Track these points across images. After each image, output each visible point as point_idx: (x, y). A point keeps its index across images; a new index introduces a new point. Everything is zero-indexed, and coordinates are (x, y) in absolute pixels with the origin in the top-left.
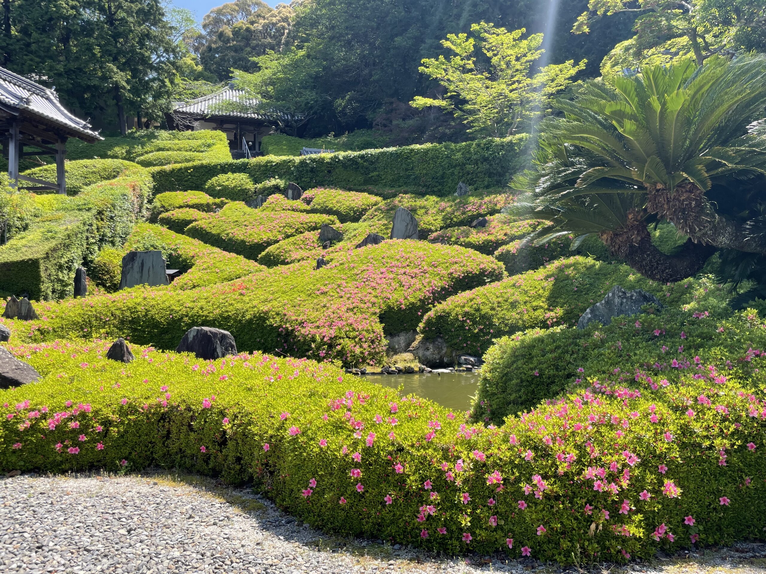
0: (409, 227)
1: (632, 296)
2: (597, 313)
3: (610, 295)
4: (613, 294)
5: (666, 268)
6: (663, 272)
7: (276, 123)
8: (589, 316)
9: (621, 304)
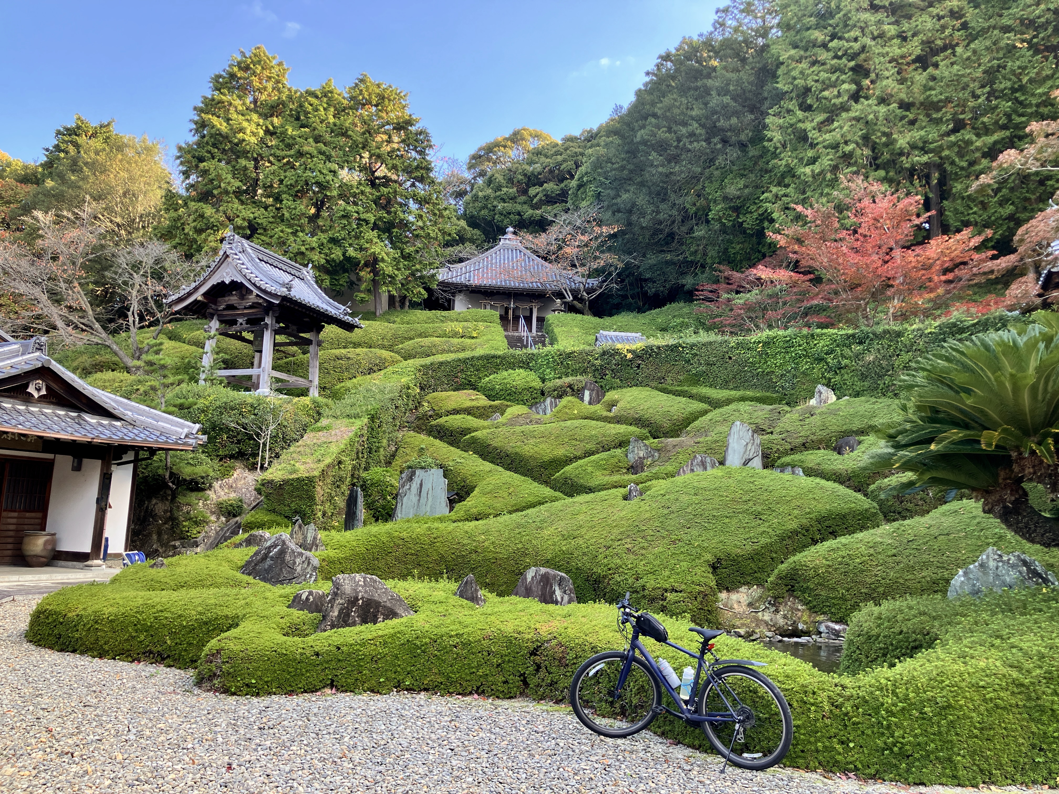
0: (749, 447)
1: (1009, 560)
2: (971, 576)
3: (984, 557)
4: (988, 557)
5: (1046, 532)
6: (1043, 535)
7: (560, 295)
8: (962, 579)
9: (997, 568)
